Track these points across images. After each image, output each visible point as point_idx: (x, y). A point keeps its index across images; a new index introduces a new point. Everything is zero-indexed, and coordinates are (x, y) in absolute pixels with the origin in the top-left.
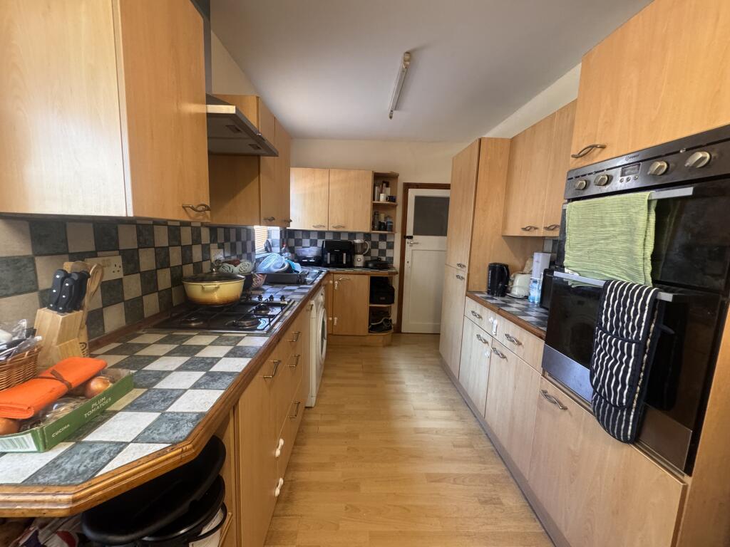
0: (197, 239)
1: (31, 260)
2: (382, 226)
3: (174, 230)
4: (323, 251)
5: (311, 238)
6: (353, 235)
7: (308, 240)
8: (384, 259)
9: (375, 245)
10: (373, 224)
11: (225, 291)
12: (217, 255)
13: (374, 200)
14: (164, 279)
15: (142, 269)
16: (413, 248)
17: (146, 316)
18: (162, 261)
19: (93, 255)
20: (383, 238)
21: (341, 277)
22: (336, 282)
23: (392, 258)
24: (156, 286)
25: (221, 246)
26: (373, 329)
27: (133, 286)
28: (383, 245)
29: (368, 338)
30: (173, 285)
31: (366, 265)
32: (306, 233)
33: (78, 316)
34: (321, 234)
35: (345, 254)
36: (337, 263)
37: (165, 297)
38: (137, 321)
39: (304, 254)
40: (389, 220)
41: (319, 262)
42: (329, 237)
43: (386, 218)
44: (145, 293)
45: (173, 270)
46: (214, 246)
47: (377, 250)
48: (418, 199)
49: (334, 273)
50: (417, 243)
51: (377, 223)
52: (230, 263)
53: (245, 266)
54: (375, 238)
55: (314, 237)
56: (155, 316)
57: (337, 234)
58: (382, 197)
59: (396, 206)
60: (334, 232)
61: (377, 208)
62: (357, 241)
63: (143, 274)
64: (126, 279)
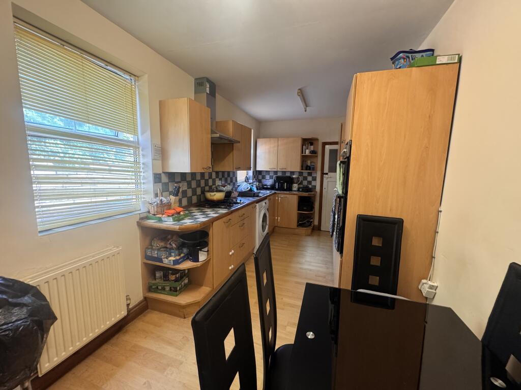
0: (210, 177)
1: (168, 183)
2: (308, 168)
3: (202, 174)
4: (275, 182)
5: (270, 175)
6: (293, 173)
7: (269, 176)
8: (310, 186)
9: (305, 178)
10: (302, 166)
11: (218, 196)
12: (218, 183)
13: (302, 153)
14: (199, 191)
15: (192, 187)
16: (328, 180)
17: (193, 203)
18: (199, 185)
19: (180, 182)
20: (310, 174)
21: (282, 196)
22: (280, 198)
23: (315, 186)
24: (196, 194)
25: (220, 179)
26: (299, 225)
27: (190, 193)
28: (310, 179)
29: (297, 230)
30: (202, 193)
31: (298, 190)
32: (268, 172)
33: (178, 198)
34: (276, 172)
35: (285, 184)
36: (281, 189)
37: (199, 197)
38: (190, 205)
39: (265, 183)
40: (312, 164)
41: (272, 187)
42: (280, 174)
43: (311, 163)
44: (193, 195)
45: (202, 188)
46: (217, 179)
47: (306, 181)
48: (331, 151)
49: (278, 194)
50: (331, 177)
51: (305, 166)
52: (222, 186)
53: (228, 188)
54: (305, 174)
55: (272, 174)
56: (196, 203)
57: (284, 172)
58: (307, 152)
59: (317, 156)
60: (282, 172)
61: (304, 158)
62: (294, 176)
63: (193, 189)
64: (188, 190)
